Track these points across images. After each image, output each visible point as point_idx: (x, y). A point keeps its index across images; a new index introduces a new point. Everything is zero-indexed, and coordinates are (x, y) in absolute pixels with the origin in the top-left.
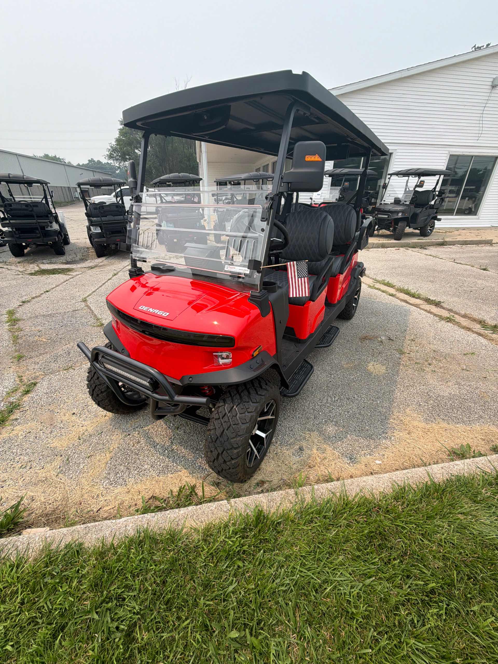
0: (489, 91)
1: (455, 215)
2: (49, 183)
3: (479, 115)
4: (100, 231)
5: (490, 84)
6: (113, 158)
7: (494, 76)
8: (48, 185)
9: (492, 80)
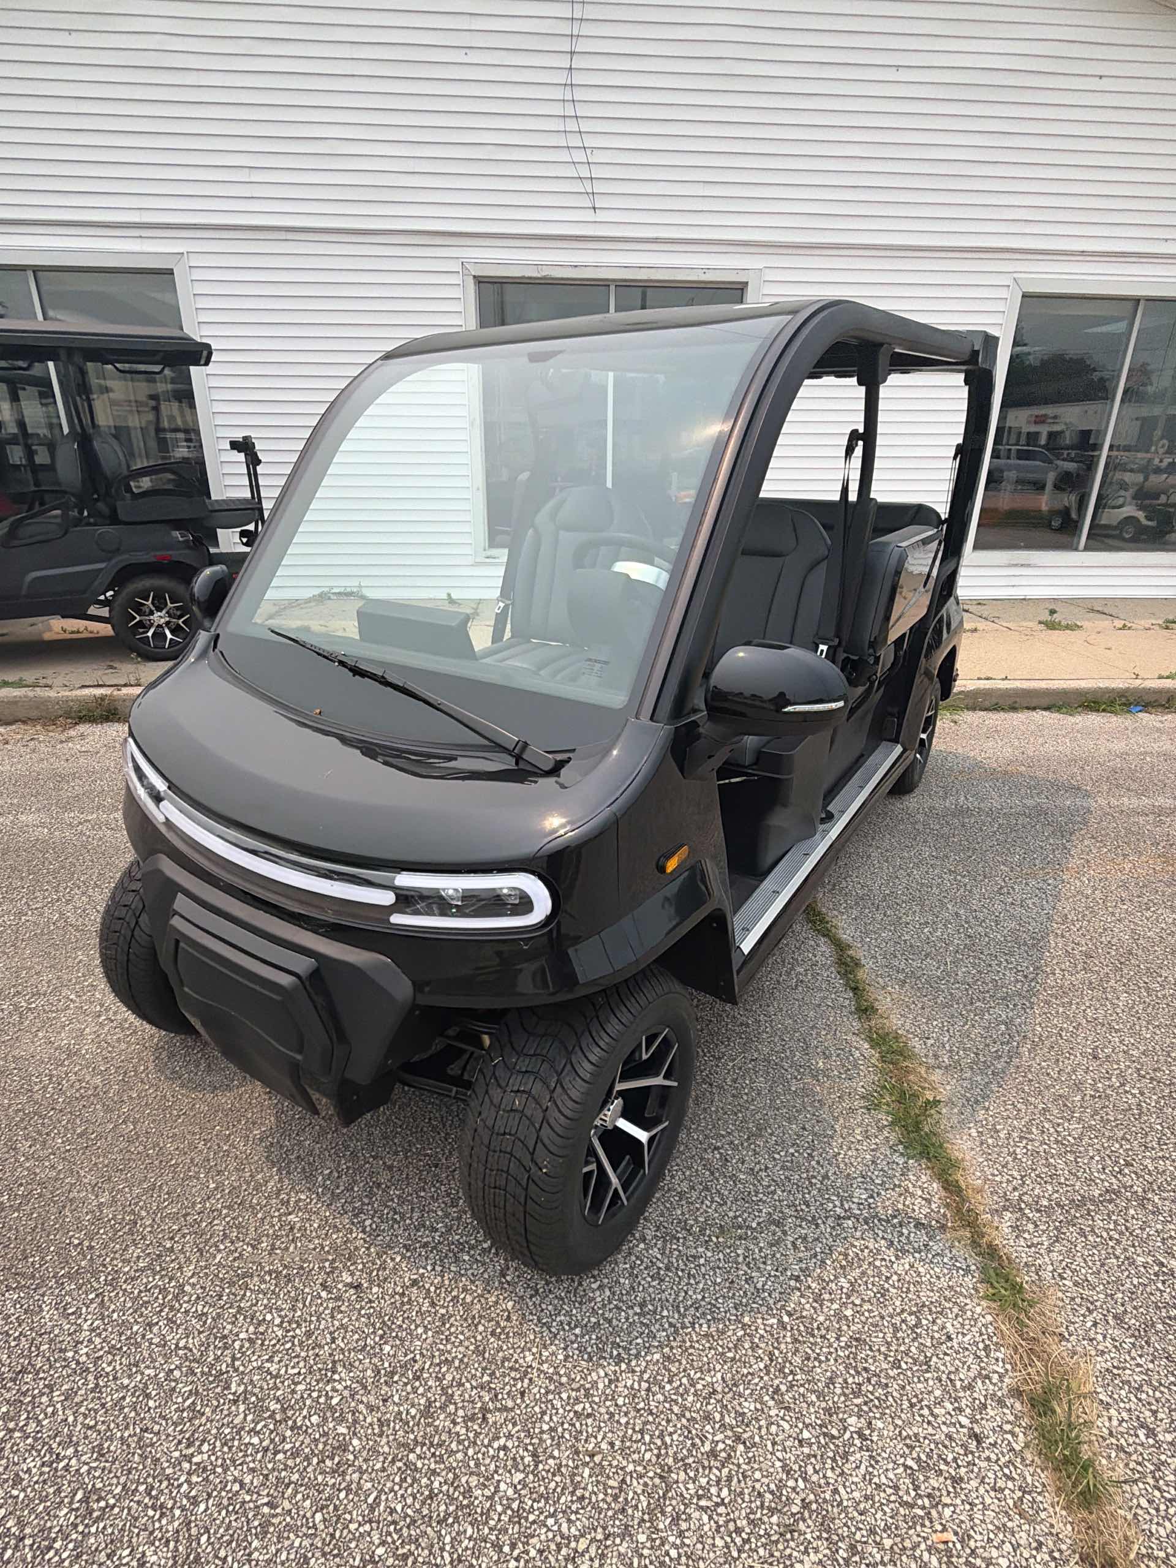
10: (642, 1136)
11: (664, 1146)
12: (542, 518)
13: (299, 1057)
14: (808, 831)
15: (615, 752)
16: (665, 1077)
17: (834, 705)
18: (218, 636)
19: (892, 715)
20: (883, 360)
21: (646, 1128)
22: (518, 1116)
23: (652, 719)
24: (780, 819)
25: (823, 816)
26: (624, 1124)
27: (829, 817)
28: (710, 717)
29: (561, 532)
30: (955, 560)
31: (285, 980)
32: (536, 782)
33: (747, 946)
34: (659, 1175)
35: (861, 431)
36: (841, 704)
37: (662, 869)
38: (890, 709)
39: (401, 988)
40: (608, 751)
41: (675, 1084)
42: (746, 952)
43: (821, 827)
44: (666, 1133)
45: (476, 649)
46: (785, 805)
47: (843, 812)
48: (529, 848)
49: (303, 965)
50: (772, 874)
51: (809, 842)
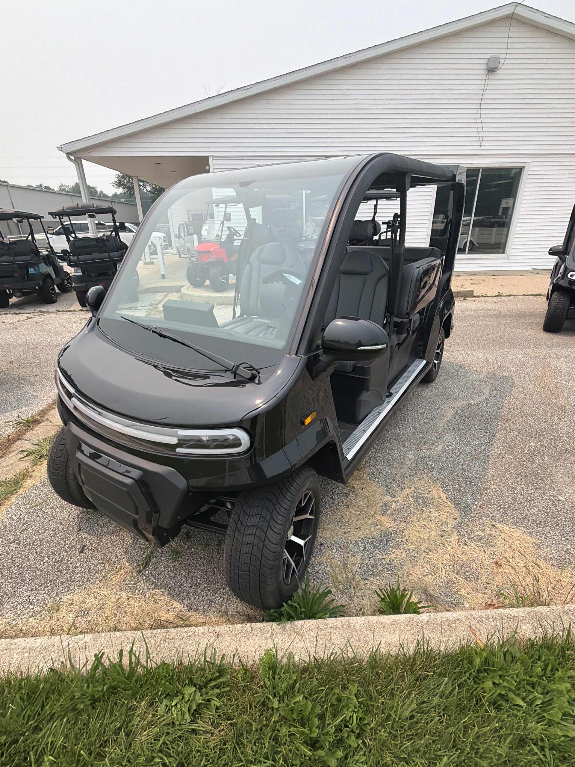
0: (484, 77)
1: (468, 254)
2: (43, 217)
3: (475, 111)
4: (81, 274)
5: (484, 67)
6: (123, 185)
7: (488, 56)
8: (42, 220)
9: (485, 61)
10: (301, 542)
11: (310, 545)
12: (253, 257)
13: (137, 517)
14: (380, 402)
15: (279, 372)
16: (310, 515)
17: (380, 347)
18: (99, 319)
19: (420, 346)
20: (408, 180)
21: (303, 539)
22: (253, 536)
23: (296, 354)
24: (365, 396)
25: (388, 394)
26: (294, 538)
27: (390, 395)
28: (324, 352)
29: (262, 265)
30: (449, 273)
31: (128, 481)
32: (245, 386)
33: (350, 457)
34: (309, 559)
35: (399, 214)
36: (384, 346)
37: (303, 423)
38: (419, 343)
39: (181, 482)
40: (275, 371)
41: (313, 518)
42: (349, 459)
43: (387, 400)
44: (311, 540)
45: (219, 324)
46: (367, 390)
47: (397, 392)
48: (239, 416)
49: (136, 474)
50: (363, 423)
51: (380, 407)
